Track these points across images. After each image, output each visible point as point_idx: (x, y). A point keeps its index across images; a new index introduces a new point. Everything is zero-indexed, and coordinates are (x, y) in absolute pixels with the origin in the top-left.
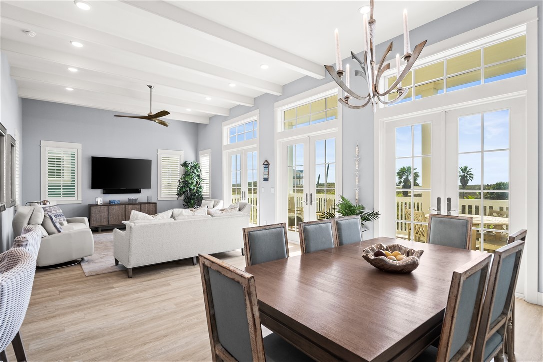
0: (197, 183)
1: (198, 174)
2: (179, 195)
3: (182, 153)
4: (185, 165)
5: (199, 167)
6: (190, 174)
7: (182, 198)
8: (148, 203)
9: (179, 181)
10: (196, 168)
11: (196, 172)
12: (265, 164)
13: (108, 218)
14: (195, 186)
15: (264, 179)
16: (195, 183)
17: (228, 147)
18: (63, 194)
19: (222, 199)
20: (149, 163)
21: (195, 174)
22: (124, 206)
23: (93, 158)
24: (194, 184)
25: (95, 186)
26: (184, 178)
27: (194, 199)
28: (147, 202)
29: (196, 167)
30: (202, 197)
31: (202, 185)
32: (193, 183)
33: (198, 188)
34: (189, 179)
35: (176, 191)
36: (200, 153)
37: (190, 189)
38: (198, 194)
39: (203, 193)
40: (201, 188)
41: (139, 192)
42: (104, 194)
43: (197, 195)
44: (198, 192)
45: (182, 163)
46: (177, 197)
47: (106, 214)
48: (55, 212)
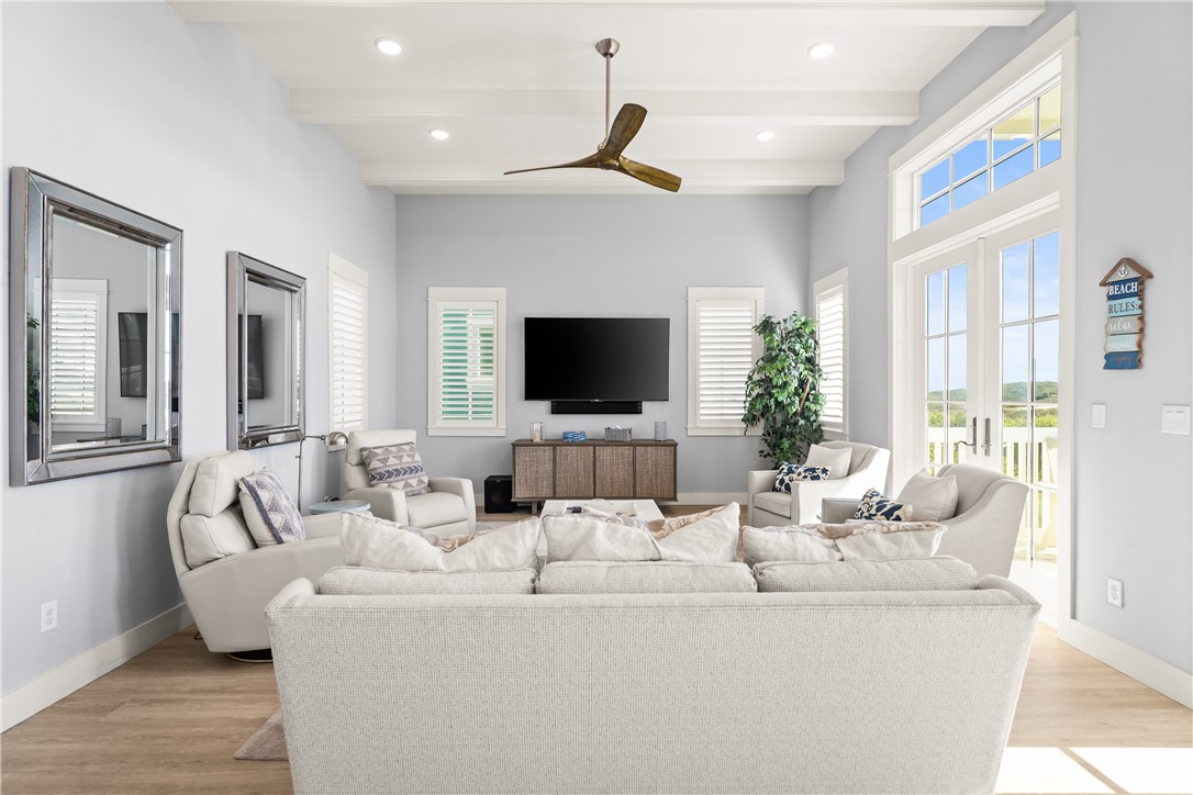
0: (802, 383)
1: (804, 354)
2: (750, 419)
3: (760, 293)
4: (766, 327)
5: (813, 332)
6: (777, 356)
7: (759, 429)
8: (656, 443)
9: (750, 378)
10: (800, 336)
11: (797, 347)
12: (1120, 276)
13: (554, 477)
14: (796, 393)
15: (1109, 356)
16: (795, 383)
17: (915, 242)
18: (473, 413)
19: (885, 443)
20: (663, 324)
21: (797, 355)
22: (591, 448)
23: (527, 320)
24: (791, 389)
25: (533, 392)
26: (761, 369)
27: (792, 435)
28: (652, 437)
29: (803, 333)
30: (819, 430)
31: (822, 391)
32: (785, 384)
33: (807, 399)
34: (774, 372)
35: (739, 409)
36: (816, 285)
37: (778, 404)
38: (807, 418)
39: (821, 418)
40: (816, 401)
41: (634, 409)
42: (553, 413)
43: (802, 422)
44: (804, 413)
45: (758, 324)
46: (743, 425)
47: (549, 467)
48: (409, 460)
